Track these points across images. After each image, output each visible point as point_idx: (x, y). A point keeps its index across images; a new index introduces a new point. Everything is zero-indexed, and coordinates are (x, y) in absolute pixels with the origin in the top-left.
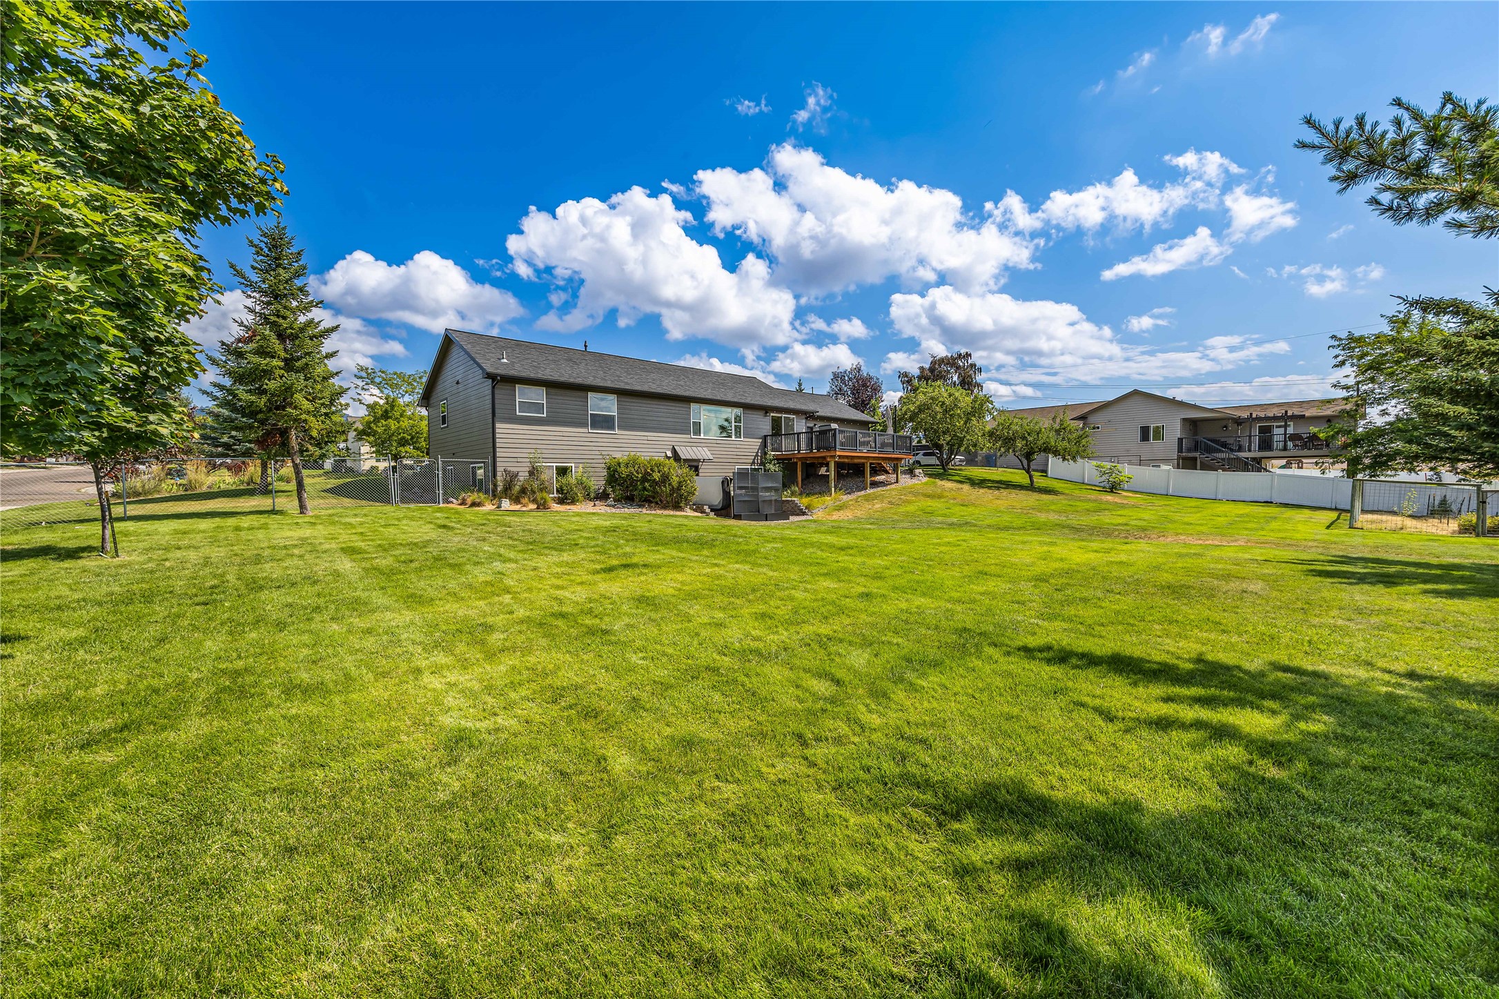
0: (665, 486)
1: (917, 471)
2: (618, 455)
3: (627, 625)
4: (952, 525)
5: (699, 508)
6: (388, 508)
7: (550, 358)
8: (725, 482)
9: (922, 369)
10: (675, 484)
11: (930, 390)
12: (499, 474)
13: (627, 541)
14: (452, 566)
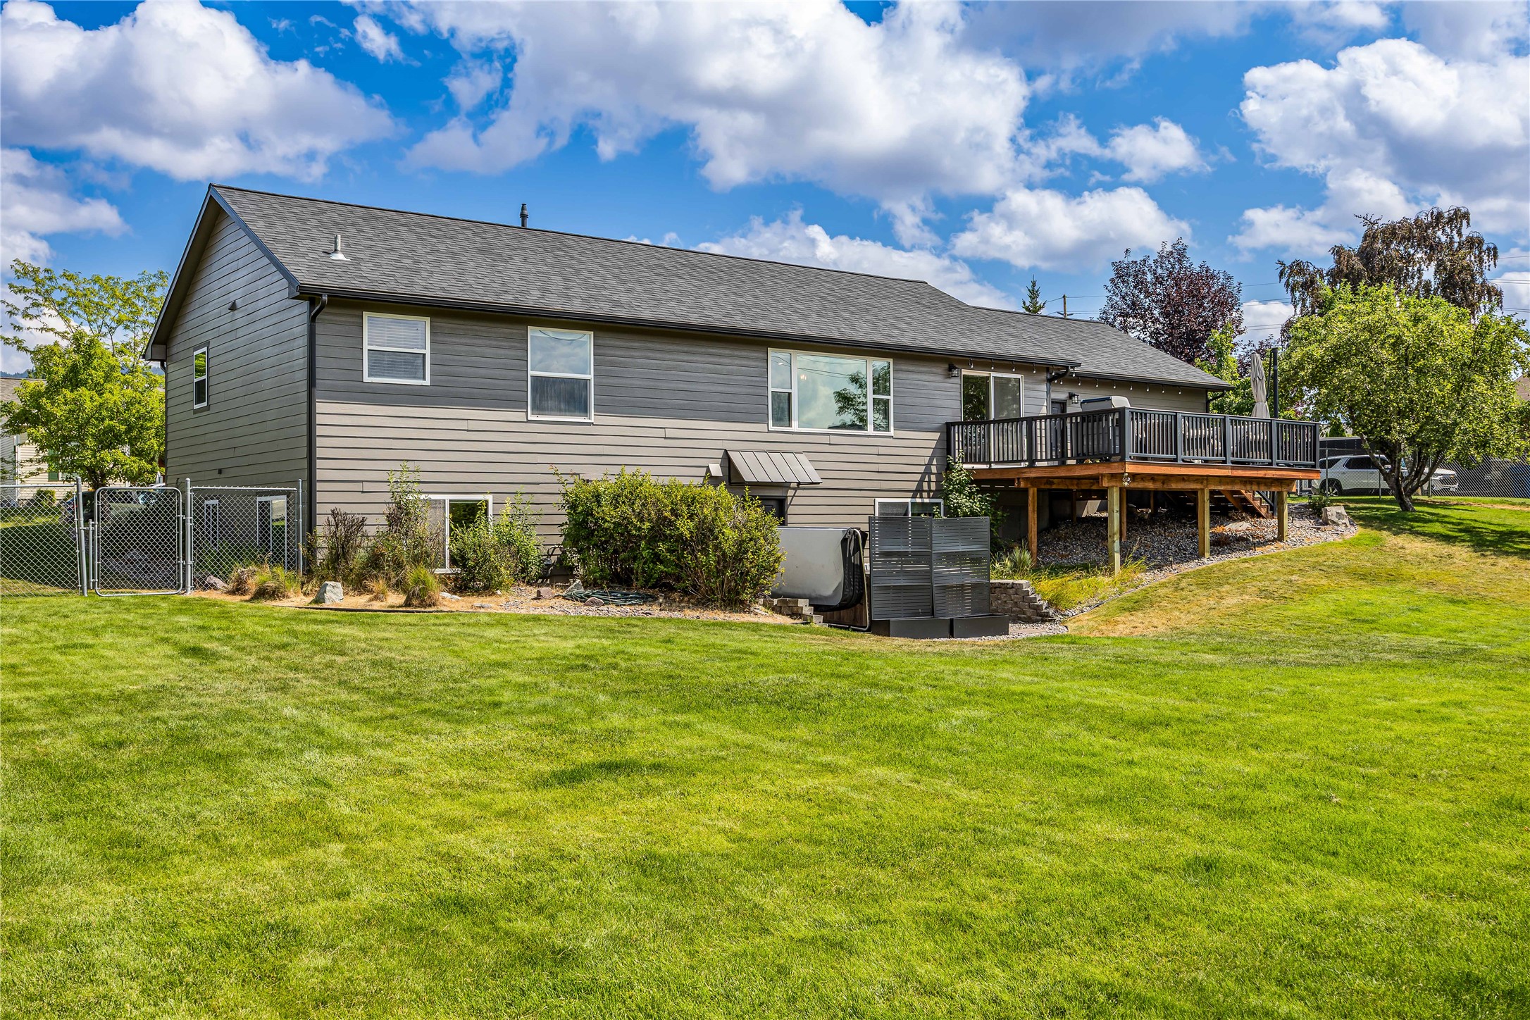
0: (705, 551)
1: (1332, 511)
2: (594, 474)
3: (613, 938)
4: (1425, 654)
5: (785, 603)
6: (73, 601)
7: (442, 247)
8: (851, 544)
9: (1338, 251)
10: (729, 547)
11: (1365, 307)
12: (320, 520)
13: (616, 695)
14: (215, 760)
